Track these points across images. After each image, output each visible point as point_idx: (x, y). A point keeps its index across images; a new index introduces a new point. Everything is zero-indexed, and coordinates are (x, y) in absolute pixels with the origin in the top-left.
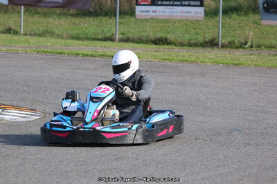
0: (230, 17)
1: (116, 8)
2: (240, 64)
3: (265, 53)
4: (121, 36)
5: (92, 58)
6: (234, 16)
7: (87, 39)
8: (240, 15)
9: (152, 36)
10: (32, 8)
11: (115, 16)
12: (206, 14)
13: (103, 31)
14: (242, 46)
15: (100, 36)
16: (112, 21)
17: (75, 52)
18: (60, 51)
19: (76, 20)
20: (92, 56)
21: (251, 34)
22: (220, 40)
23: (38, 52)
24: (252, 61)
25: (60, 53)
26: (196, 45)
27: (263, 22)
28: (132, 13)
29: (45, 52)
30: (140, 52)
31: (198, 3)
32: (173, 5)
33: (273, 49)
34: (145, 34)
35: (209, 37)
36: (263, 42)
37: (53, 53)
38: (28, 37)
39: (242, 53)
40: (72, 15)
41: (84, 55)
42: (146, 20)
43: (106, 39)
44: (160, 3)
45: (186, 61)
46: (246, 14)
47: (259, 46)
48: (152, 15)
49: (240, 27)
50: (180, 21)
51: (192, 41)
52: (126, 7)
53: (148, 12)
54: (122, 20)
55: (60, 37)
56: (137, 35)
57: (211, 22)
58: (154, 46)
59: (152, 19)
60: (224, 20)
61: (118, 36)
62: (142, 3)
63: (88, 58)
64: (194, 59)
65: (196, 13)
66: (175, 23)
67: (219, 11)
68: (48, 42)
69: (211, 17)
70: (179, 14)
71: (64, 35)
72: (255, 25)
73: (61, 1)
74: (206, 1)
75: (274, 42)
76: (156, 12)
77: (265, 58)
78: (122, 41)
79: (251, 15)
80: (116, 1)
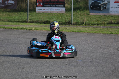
0: (76, 12)
1: (27, 8)
2: (81, 32)
3: (92, 27)
4: (30, 20)
5: (18, 30)
6: (78, 11)
7: (15, 22)
8: (81, 11)
9: (43, 20)
11: (27, 12)
12: (66, 10)
13: (22, 18)
14: (82, 24)
15: (21, 20)
16: (25, 14)
17: (10, 27)
18: (3, 27)
19: (10, 14)
20: (17, 29)
21: (86, 19)
22: (72, 21)
24: (86, 30)
25: (4, 28)
26: (62, 24)
27: (90, 14)
28: (34, 10)
30: (38, 27)
31: (63, 6)
32: (52, 7)
33: (95, 25)
34: (40, 20)
35: (67, 20)
36: (90, 22)
39: (82, 27)
40: (8, 12)
41: (14, 29)
42: (41, 13)
43: (23, 22)
44: (46, 6)
46: (83, 10)
47: (89, 24)
48: (43, 11)
49: (80, 16)
50: (55, 14)
51: (60, 22)
52: (32, 8)
53: (41, 10)
54: (30, 14)
55: (3, 21)
56: (36, 20)
57: (68, 14)
58: (44, 24)
59: (43, 13)
60: (74, 13)
61: (28, 20)
62: (39, 6)
63: (16, 30)
64: (61, 30)
65: (62, 10)
66: (53, 14)
67: (72, 9)
69: (68, 12)
70: (55, 11)
71: (5, 20)
72: (87, 15)
73: (3, 5)
74: (66, 5)
75: (95, 22)
76: (45, 10)
77: (92, 29)
78: (30, 22)
79: (85, 11)
80: (27, 5)
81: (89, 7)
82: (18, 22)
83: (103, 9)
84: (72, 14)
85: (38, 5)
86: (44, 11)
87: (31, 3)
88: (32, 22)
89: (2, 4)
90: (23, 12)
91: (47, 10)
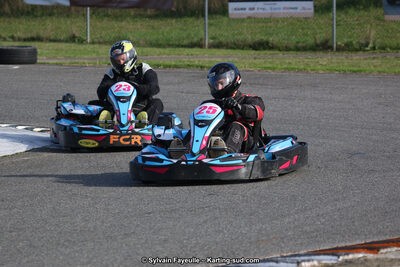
0: (346, 13)
1: (204, 5)
2: (361, 71)
3: (391, 56)
4: (211, 41)
5: (178, 70)
6: (351, 11)
7: (170, 45)
8: (359, 9)
9: (250, 38)
10: (100, 10)
11: (204, 16)
12: (317, 9)
13: (189, 34)
14: (362, 48)
15: (185, 42)
16: (198, 22)
17: (155, 62)
19: (156, 23)
20: (176, 67)
21: (373, 33)
22: (335, 41)
26: (304, 49)
27: (387, 17)
28: (224, 12)
30: (236, 59)
34: (241, 38)
35: (320, 38)
36: (387, 42)
38: (96, 46)
39: (362, 57)
40: (150, 17)
41: (166, 67)
42: (243, 20)
43: (192, 45)
45: (293, 69)
46: (366, 8)
47: (383, 48)
48: (248, 13)
49: (358, 25)
50: (284, 20)
51: (300, 45)
52: (217, 4)
53: (245, 9)
54: (212, 21)
55: (136, 44)
56: (231, 39)
57: (323, 20)
58: (253, 52)
59: (249, 18)
60: (338, 16)
61: (207, 42)
63: (171, 70)
64: (302, 67)
65: (304, 8)
66: (278, 21)
67: (332, 6)
69: (322, 13)
70: (282, 11)
71: (141, 42)
72: (378, 22)
76: (253, 9)
77: (392, 62)
78: (212, 46)
79: (371, 8)
82: (178, 46)
84: (333, 20)
86: (252, 12)
88: (219, 46)
90: (191, 16)
91: (262, 8)
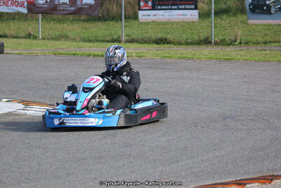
0: (221, 18)
1: (121, 13)
2: (231, 59)
3: (252, 48)
4: (127, 38)
6: (225, 17)
7: (97, 41)
8: (230, 16)
9: (153, 36)
10: (49, 16)
11: (121, 20)
12: (200, 16)
13: (111, 33)
14: (232, 43)
15: (108, 39)
16: (117, 25)
17: (87, 53)
18: (73, 52)
19: (87, 25)
21: (240, 32)
22: (213, 38)
23: (55, 54)
24: (241, 56)
25: (74, 55)
26: (192, 44)
27: (251, 22)
28: (136, 17)
29: (61, 54)
30: (144, 51)
31: (193, 7)
32: (171, 9)
33: (259, 45)
34: (147, 36)
35: (203, 36)
36: (250, 39)
37: (68, 55)
38: (46, 41)
39: (232, 50)
40: (83, 21)
41: (95, 56)
42: (148, 23)
43: (113, 41)
44: (159, 7)
45: (184, 58)
46: (235, 15)
47: (247, 43)
48: (152, 18)
49: (229, 26)
50: (177, 23)
51: (188, 40)
52: (130, 12)
53: (150, 15)
54: (127, 24)
55: (74, 40)
56: (140, 37)
57: (205, 23)
58: (156, 45)
59: (153, 22)
60: (215, 20)
61: (124, 38)
62: (144, 8)
63: (98, 58)
64: (190, 56)
65: (192, 15)
66: (173, 24)
67: (211, 13)
68: (63, 45)
69: (205, 18)
70: (177, 17)
71: (77, 38)
72: (243, 25)
73: (73, 8)
74: (200, 5)
75: (260, 39)
76: (156, 15)
77: (253, 53)
78: (127, 41)
79: (239, 15)
80: (121, 7)
81: (247, 7)
82: (103, 41)
83: (276, 11)
84: (212, 23)
85: (144, 6)
86: (155, 17)
87: (130, 3)
88: (132, 41)
89: (71, 6)
90: (112, 20)
91: (162, 15)
